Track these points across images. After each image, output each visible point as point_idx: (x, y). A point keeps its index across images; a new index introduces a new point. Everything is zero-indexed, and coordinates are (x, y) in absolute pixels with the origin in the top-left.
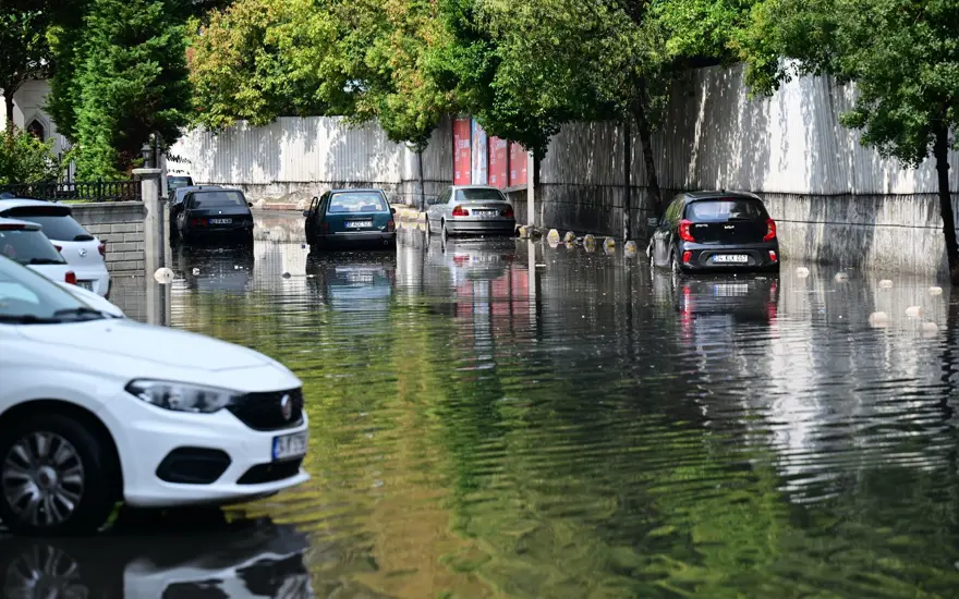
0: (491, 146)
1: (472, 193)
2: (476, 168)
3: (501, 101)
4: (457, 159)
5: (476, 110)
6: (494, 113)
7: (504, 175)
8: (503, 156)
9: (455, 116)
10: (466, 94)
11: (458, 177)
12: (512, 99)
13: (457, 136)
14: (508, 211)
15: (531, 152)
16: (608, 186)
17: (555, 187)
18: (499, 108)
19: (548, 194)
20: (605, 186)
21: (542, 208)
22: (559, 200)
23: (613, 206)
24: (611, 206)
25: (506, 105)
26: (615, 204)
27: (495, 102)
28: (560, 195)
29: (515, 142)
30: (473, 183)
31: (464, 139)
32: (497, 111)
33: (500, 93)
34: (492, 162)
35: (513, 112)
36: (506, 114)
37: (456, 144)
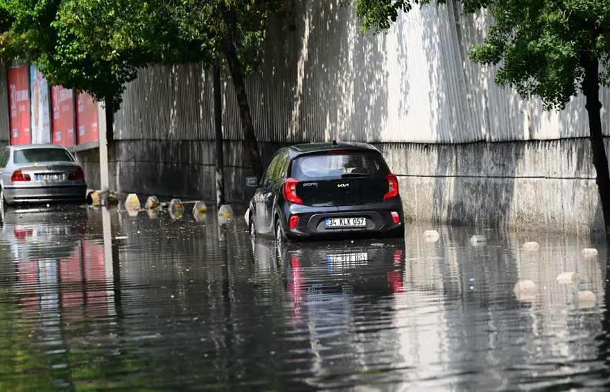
0: (55, 97)
1: (34, 154)
2: (37, 124)
3: (65, 43)
4: (14, 114)
5: (35, 54)
6: (57, 58)
7: (71, 131)
8: (68, 108)
9: (10, 63)
10: (23, 36)
11: (15, 135)
12: (79, 40)
13: (13, 87)
14: (76, 174)
15: (102, 103)
16: (196, 140)
17: (132, 143)
18: (63, 52)
19: (124, 152)
20: (192, 141)
21: (118, 168)
22: (138, 159)
23: (202, 165)
24: (200, 164)
25: (71, 48)
26: (205, 161)
27: (58, 45)
28: (138, 153)
29: (83, 91)
30: (33, 142)
31: (21, 90)
32: (60, 55)
33: (64, 34)
34: (56, 116)
35: (79, 56)
36: (72, 59)
37: (12, 96)
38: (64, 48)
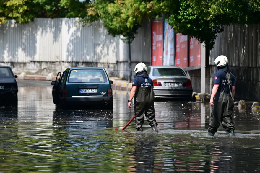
0: (177, 39)
1: (164, 71)
2: (167, 54)
3: (184, 9)
4: (154, 48)
5: (167, 15)
6: (180, 17)
7: (186, 59)
8: (185, 46)
9: (154, 19)
10: (161, 4)
11: (154, 60)
12: (192, 8)
13: (154, 33)
14: (187, 83)
15: (203, 44)
16: (255, 68)
18: (183, 14)
20: (253, 68)
23: (258, 81)
25: (187, 12)
27: (180, 10)
29: (193, 37)
30: (164, 64)
31: (159, 34)
32: (181, 16)
33: (184, 4)
34: (178, 50)
35: (192, 17)
36: (188, 18)
37: (154, 38)
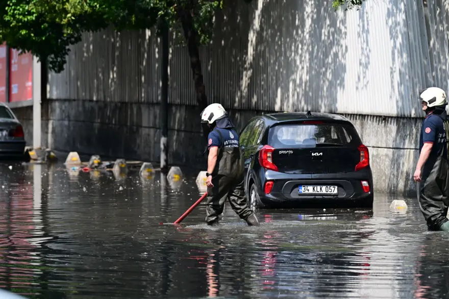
6: (7, 18)
7: (3, 88)
16: (136, 103)
17: (67, 104)
18: (13, 13)
19: (58, 111)
20: (131, 104)
21: (50, 126)
22: (72, 118)
23: (141, 127)
24: (139, 126)
25: (21, 9)
26: (145, 123)
27: (9, 6)
28: (73, 113)
29: (26, 51)
32: (10, 15)
35: (29, 18)
36: (21, 19)
38: (14, 10)
